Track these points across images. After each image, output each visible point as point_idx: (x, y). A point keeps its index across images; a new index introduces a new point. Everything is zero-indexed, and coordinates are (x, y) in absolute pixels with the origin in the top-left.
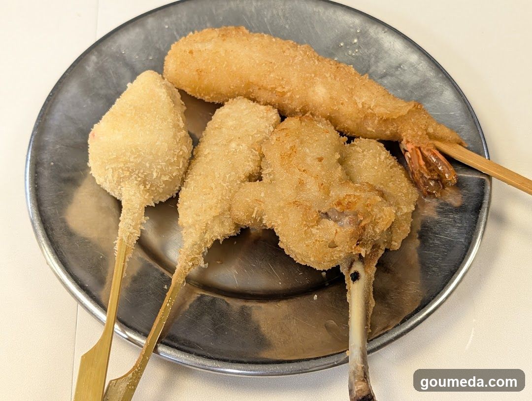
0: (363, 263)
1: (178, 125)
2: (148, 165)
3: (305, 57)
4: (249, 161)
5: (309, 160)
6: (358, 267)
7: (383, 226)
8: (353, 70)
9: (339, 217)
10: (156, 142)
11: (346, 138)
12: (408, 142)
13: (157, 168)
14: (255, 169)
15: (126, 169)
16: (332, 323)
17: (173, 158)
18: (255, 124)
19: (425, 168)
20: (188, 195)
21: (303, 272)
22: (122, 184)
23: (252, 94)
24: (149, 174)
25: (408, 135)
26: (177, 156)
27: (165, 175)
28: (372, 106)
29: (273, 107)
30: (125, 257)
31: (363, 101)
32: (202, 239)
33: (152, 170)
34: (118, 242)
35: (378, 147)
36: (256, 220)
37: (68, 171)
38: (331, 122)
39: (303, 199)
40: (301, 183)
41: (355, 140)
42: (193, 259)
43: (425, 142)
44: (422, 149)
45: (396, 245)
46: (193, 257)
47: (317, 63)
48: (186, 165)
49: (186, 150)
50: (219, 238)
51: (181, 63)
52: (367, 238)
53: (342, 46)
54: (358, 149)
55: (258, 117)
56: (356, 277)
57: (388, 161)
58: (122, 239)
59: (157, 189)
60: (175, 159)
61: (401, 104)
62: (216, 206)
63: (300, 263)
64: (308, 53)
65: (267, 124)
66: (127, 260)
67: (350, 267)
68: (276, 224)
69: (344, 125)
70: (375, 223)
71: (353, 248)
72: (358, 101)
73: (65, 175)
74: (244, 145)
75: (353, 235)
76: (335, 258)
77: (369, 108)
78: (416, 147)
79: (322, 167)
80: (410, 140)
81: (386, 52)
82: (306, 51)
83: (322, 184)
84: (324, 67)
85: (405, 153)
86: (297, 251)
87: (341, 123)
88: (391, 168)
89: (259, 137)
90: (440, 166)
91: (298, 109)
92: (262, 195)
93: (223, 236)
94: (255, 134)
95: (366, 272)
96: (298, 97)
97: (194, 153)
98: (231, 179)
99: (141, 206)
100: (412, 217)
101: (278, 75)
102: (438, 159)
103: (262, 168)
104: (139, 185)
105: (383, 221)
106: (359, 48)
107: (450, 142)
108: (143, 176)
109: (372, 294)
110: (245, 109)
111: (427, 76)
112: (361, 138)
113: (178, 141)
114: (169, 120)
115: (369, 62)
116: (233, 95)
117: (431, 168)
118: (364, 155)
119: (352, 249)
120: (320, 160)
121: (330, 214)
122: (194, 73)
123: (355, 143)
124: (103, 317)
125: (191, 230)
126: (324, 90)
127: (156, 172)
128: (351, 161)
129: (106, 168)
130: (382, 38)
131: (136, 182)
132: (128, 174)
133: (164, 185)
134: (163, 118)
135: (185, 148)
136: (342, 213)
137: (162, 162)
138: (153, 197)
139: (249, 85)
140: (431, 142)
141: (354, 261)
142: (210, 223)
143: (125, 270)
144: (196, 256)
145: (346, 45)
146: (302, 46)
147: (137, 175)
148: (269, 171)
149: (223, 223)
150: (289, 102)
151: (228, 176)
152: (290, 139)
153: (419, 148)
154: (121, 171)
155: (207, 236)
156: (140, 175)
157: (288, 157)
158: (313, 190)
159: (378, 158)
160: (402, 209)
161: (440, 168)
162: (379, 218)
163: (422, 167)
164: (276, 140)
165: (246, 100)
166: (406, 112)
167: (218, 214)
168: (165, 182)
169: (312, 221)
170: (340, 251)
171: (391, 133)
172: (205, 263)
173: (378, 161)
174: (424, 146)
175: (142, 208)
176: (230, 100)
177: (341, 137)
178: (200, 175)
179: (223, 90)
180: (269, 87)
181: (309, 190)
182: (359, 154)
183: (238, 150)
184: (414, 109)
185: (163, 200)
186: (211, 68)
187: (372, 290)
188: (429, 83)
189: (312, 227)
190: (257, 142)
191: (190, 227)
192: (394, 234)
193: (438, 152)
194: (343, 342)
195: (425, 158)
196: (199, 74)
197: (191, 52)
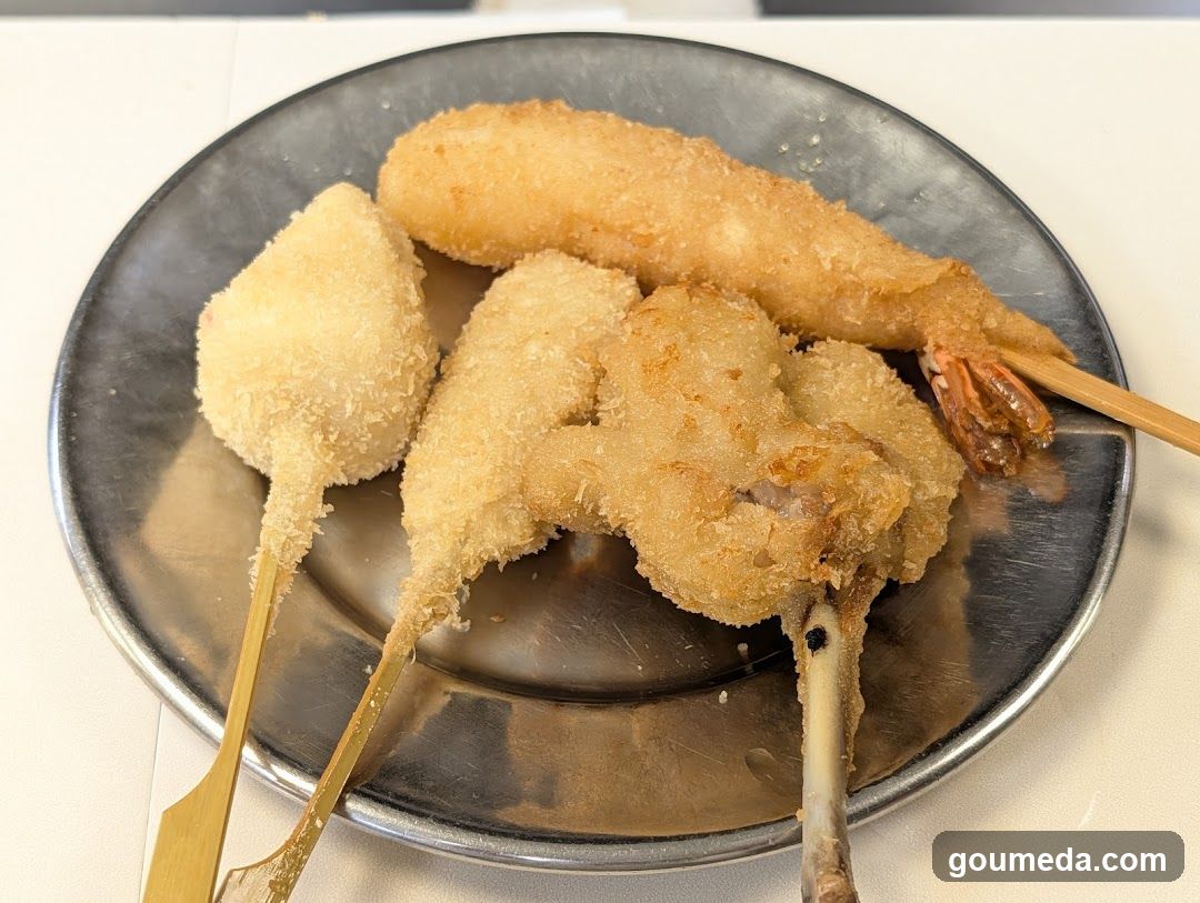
0: (836, 608)
1: (407, 301)
2: (333, 385)
3: (699, 161)
4: (568, 384)
5: (708, 376)
6: (823, 618)
7: (881, 518)
8: (810, 192)
9: (778, 500)
10: (354, 333)
11: (793, 339)
12: (939, 348)
13: (354, 392)
14: (583, 402)
15: (284, 395)
16: (763, 753)
17: (393, 370)
18: (584, 305)
19: (978, 404)
20: (427, 458)
21: (695, 643)
22: (273, 432)
23: (580, 245)
24: (336, 406)
25: (939, 333)
26: (403, 368)
27: (373, 411)
28: (854, 266)
29: (626, 273)
30: (274, 590)
31: (834, 255)
32: (457, 558)
33: (343, 397)
34: (258, 557)
35: (870, 358)
36: (585, 510)
37: (150, 409)
38: (760, 305)
39: (695, 457)
40: (690, 426)
41: (816, 344)
42: (433, 602)
43: (978, 347)
44: (971, 364)
45: (914, 570)
46: (434, 595)
47: (727, 172)
48: (424, 393)
49: (423, 355)
50: (497, 554)
51: (418, 174)
52: (845, 546)
53: (784, 153)
54: (823, 361)
55: (590, 289)
56: (818, 640)
57: (894, 390)
58: (270, 551)
59: (355, 444)
60: (398, 373)
61: (922, 261)
62: (491, 482)
63: (687, 609)
64: (706, 153)
65: (611, 307)
66: (279, 599)
67: (805, 618)
68: (631, 517)
69: (790, 312)
70: (863, 513)
71: (812, 566)
72: (823, 254)
73: (141, 418)
74: (557, 348)
75: (812, 539)
76: (770, 593)
77: (849, 270)
78: (958, 359)
79: (740, 390)
80: (942, 343)
81: (887, 164)
82: (703, 149)
83: (740, 425)
84: (742, 181)
85: (931, 380)
86: (678, 577)
87: (783, 307)
88: (900, 404)
89: (592, 332)
90: (1013, 402)
91: (683, 274)
92: (599, 450)
93: (505, 552)
94: (583, 325)
95: (842, 629)
96: (683, 245)
97: (442, 369)
98: (527, 422)
99: (314, 479)
100: (950, 511)
101: (638, 199)
102: (1010, 386)
103: (598, 401)
104: (312, 433)
105: (882, 505)
106: (824, 155)
107: (1036, 351)
108: (321, 412)
109: (857, 683)
110: (561, 274)
111: (980, 214)
112: (829, 340)
113: (404, 331)
114: (385, 286)
115: (847, 184)
116: (537, 246)
117: (995, 406)
118: (837, 374)
119: (810, 570)
120: (735, 375)
121: (757, 494)
122: (447, 197)
123: (815, 349)
124: (217, 729)
125: (431, 536)
126: (744, 229)
127: (353, 401)
128: (807, 385)
129: (238, 394)
130: (877, 133)
131: (304, 425)
132: (287, 405)
133: (370, 435)
134: (371, 282)
135: (419, 350)
136: (785, 492)
137: (367, 378)
138: (343, 463)
139: (570, 220)
140: (993, 348)
141: (814, 602)
142: (475, 520)
143: (273, 620)
144: (443, 594)
145: (794, 148)
146: (694, 139)
147: (308, 409)
148: (615, 404)
149: (505, 520)
150: (664, 259)
151: (519, 415)
152: (663, 332)
153: (966, 362)
154: (271, 400)
155: (469, 550)
156: (314, 408)
157: (659, 368)
158: (717, 439)
159: (869, 381)
160: (925, 487)
161: (1014, 406)
162: (874, 500)
163: (971, 404)
164: (633, 333)
165: (563, 256)
166: (934, 279)
167: (496, 499)
168: (373, 427)
169: (715, 506)
170: (781, 575)
171: (899, 329)
172: (463, 620)
173: (868, 385)
174: (976, 356)
175: (316, 484)
176: (528, 256)
177: (784, 335)
178: (455, 412)
179: (513, 233)
180: (617, 223)
181: (709, 438)
182: (826, 372)
183: (543, 360)
184: (952, 274)
185: (369, 475)
186: (484, 184)
187: (857, 674)
188: (986, 229)
189: (716, 519)
190: (590, 344)
191: (429, 530)
192: (909, 543)
193: (1009, 371)
194: (791, 792)
195: (978, 384)
196: (456, 199)
197: (440, 150)
